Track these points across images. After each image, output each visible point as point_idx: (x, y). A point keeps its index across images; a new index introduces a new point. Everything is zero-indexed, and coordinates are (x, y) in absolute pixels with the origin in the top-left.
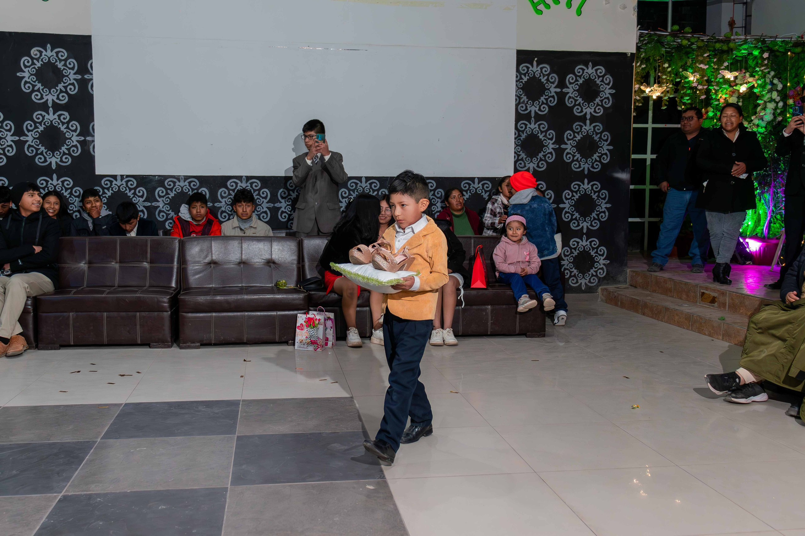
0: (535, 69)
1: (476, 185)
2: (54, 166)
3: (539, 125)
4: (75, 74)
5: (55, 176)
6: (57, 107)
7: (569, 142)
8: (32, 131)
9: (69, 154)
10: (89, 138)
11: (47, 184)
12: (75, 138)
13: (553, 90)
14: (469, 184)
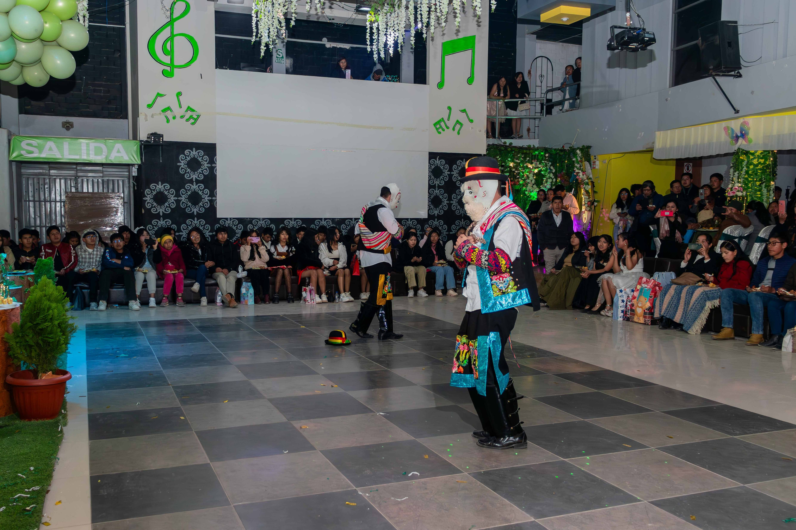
0: (437, 162)
1: (409, 222)
2: (195, 214)
3: (440, 191)
4: (207, 164)
5: (196, 219)
6: (198, 182)
7: (454, 200)
8: (184, 194)
9: (204, 207)
10: (214, 198)
11: (192, 223)
12: (206, 198)
13: (446, 173)
14: (406, 222)
